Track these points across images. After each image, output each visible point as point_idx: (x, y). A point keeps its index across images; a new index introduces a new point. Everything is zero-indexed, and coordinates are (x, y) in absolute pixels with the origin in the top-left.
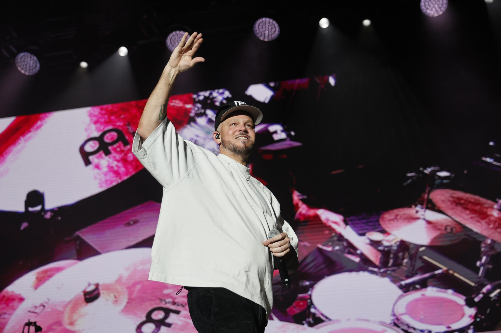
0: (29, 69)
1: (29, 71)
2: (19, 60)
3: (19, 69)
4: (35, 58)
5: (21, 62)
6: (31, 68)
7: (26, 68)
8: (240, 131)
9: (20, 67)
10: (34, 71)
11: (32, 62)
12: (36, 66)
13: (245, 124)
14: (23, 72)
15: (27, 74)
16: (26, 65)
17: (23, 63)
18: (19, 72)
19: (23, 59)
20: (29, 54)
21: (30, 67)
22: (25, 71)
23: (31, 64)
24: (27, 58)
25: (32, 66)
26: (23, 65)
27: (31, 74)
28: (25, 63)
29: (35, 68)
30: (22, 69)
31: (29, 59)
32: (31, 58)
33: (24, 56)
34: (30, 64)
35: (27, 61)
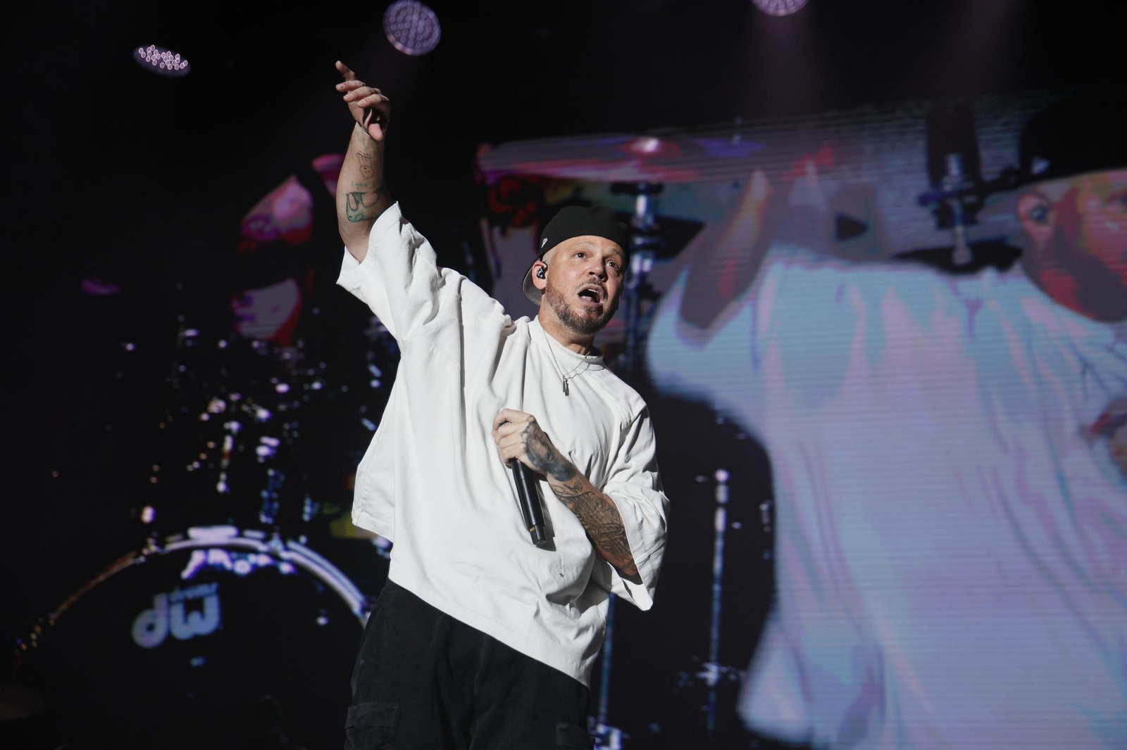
0: (415, 41)
1: (414, 45)
2: (392, 19)
3: (391, 38)
4: (431, 15)
5: (396, 23)
6: (420, 38)
7: (407, 37)
8: (591, 273)
9: (394, 35)
10: (426, 44)
11: (421, 23)
12: (431, 35)
13: (604, 260)
14: (399, 46)
15: (408, 51)
16: (409, 30)
17: (401, 26)
18: (391, 47)
19: (402, 15)
20: (417, 5)
21: (416, 34)
22: (405, 45)
23: (420, 30)
24: (412, 14)
25: (422, 34)
26: (402, 31)
27: (418, 52)
28: (406, 25)
29: (428, 39)
30: (398, 40)
31: (415, 17)
32: (420, 14)
33: (405, 8)
34: (417, 28)
35: (411, 22)
